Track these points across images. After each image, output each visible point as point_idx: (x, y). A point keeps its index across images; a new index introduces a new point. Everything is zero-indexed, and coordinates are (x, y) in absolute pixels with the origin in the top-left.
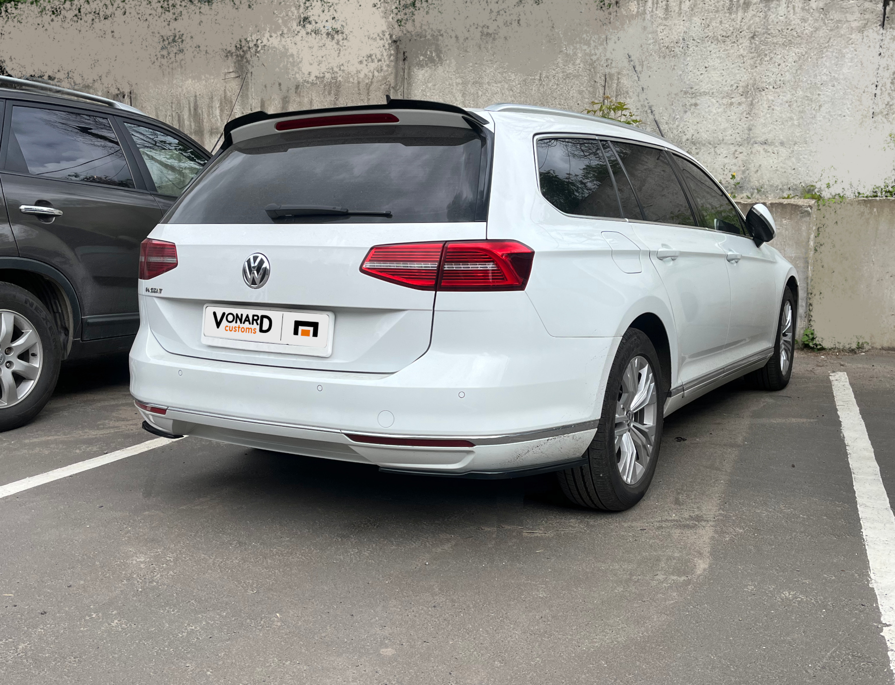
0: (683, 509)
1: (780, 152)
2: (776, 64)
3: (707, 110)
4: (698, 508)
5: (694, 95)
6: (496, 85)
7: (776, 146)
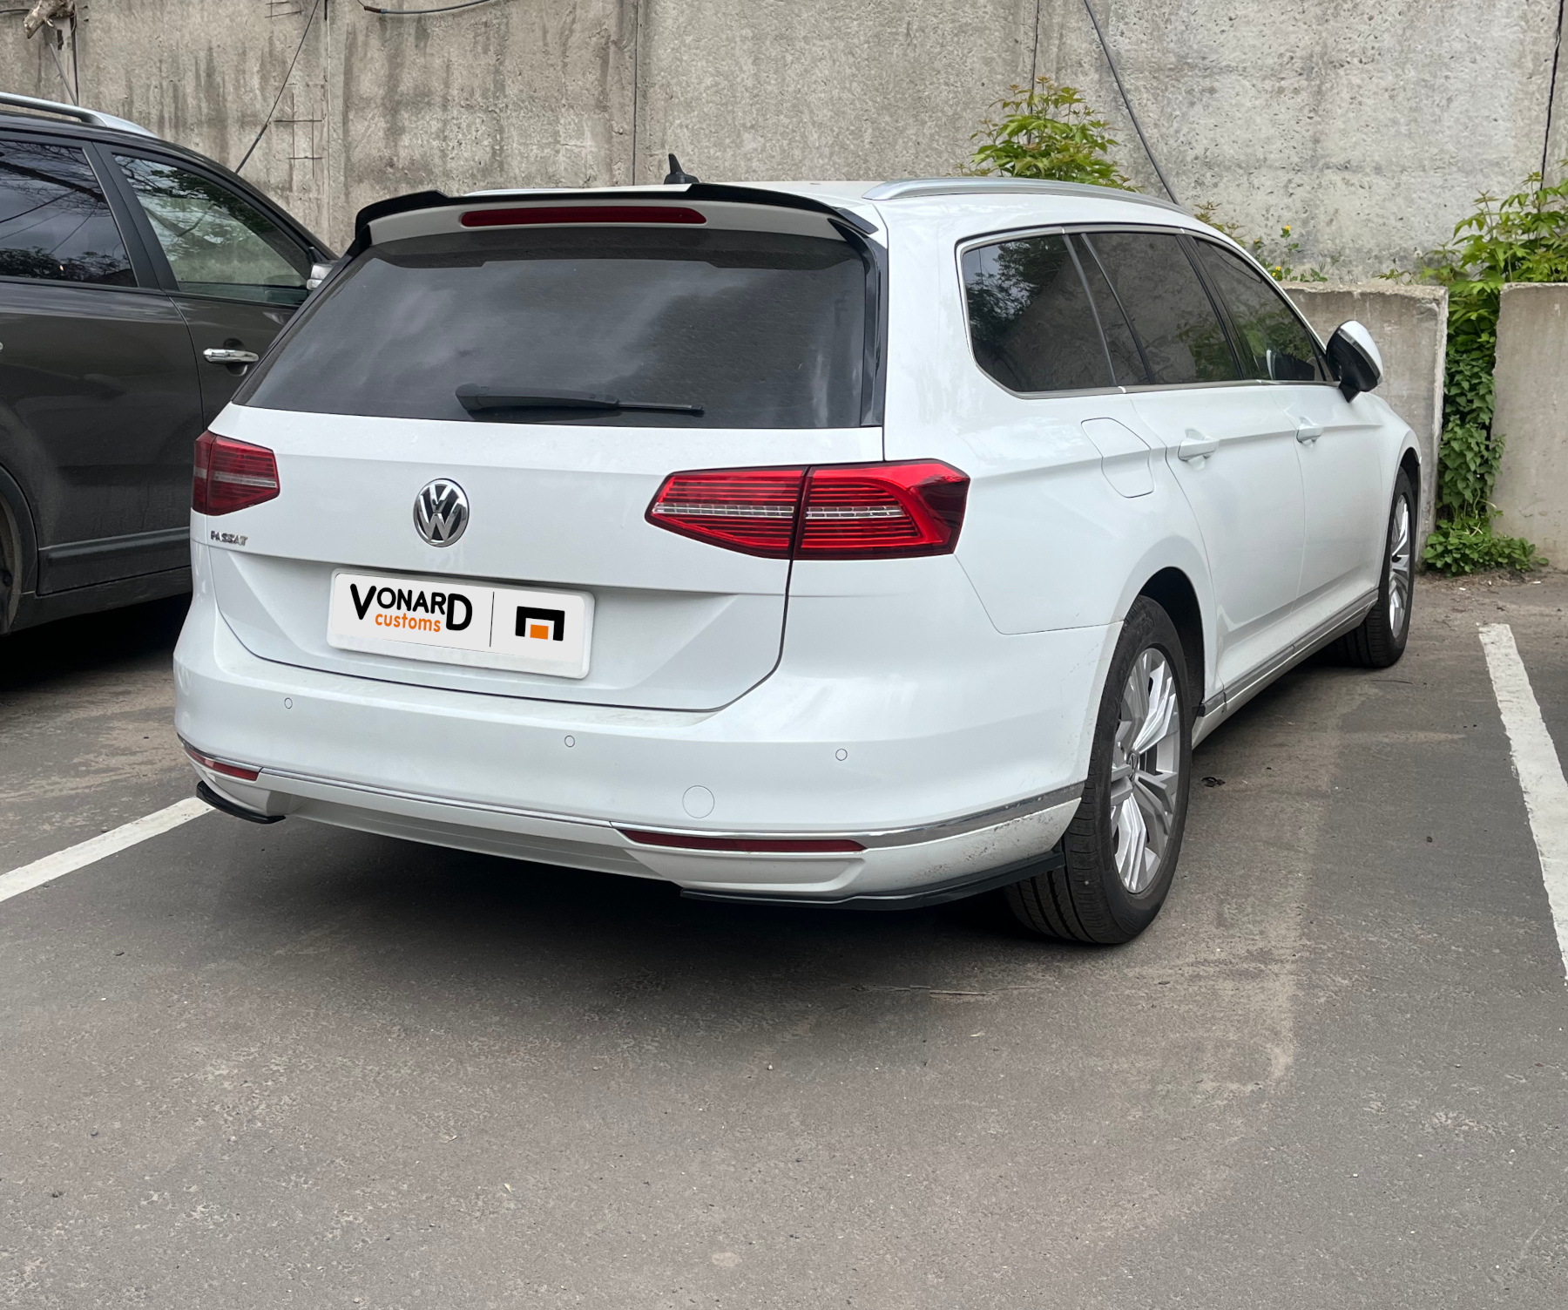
0: (1233, 936)
1: (1374, 187)
2: (1366, 16)
3: (1234, 102)
4: (1261, 933)
5: (1209, 72)
6: (822, 43)
7: (1367, 175)
